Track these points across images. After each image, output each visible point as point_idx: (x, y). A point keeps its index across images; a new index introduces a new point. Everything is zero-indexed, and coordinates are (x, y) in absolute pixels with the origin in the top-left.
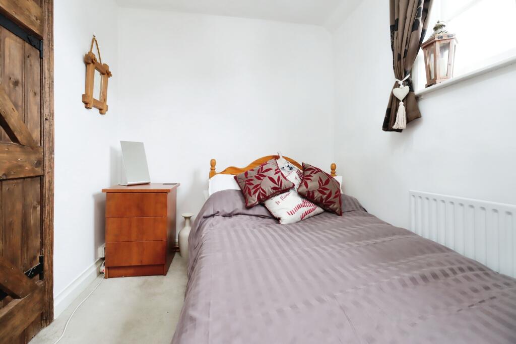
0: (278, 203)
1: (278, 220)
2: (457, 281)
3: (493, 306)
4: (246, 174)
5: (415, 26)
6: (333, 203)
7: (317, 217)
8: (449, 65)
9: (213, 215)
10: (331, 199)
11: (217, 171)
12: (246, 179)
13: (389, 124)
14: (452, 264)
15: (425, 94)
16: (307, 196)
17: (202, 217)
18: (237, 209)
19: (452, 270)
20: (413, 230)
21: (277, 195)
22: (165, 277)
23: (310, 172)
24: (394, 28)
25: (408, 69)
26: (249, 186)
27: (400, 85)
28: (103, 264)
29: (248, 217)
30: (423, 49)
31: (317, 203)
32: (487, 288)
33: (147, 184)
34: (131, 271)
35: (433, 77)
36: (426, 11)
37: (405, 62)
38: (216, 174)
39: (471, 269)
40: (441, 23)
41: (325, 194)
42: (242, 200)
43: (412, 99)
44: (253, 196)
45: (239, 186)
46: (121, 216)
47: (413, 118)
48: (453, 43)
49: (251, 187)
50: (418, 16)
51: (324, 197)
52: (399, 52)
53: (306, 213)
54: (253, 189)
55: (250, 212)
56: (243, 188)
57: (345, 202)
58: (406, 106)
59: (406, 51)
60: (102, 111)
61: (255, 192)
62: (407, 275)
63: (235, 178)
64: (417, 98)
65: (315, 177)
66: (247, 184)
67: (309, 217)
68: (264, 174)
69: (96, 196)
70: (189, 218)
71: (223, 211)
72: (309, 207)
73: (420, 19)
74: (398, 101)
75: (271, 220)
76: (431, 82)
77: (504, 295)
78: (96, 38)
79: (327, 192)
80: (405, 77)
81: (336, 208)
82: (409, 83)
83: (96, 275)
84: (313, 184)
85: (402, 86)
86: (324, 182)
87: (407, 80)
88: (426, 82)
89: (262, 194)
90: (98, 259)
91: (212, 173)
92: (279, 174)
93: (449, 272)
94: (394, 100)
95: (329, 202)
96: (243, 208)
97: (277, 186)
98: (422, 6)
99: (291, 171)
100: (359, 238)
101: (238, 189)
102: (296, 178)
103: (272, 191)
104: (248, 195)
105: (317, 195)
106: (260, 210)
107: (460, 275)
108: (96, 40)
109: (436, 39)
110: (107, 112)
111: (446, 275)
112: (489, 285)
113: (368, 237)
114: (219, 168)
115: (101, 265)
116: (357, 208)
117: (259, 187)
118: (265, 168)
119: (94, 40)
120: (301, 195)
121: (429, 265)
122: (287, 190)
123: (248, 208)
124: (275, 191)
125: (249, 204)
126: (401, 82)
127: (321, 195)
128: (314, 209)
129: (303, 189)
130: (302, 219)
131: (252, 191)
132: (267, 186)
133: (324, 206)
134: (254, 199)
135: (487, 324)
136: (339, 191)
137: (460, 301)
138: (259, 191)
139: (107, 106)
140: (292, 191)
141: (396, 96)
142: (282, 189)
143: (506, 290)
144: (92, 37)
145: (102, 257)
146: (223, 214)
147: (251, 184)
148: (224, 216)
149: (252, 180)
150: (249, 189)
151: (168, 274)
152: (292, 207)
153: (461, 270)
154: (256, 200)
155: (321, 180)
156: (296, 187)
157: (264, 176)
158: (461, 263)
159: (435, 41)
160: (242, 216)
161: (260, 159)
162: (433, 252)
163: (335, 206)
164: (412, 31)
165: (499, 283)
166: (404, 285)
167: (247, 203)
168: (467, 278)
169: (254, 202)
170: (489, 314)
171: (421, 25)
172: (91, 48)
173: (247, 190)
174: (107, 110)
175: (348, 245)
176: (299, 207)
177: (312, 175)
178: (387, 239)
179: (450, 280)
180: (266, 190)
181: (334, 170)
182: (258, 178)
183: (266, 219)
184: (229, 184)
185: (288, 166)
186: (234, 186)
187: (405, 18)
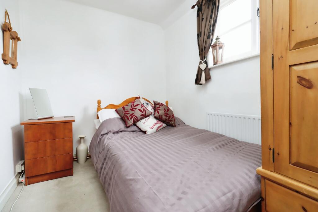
0: (144, 123)
1: (145, 132)
2: (230, 145)
3: (244, 151)
4: (124, 108)
5: (209, 37)
6: (172, 121)
7: (163, 129)
8: (222, 56)
9: (107, 133)
10: (170, 119)
11: (102, 107)
12: (124, 111)
13: (198, 81)
14: (227, 140)
15: (213, 68)
16: (159, 119)
17: (100, 135)
18: (121, 129)
19: (228, 142)
20: (208, 130)
21: (143, 119)
22: (72, 176)
23: (159, 105)
24: (199, 35)
25: (206, 56)
26: (127, 115)
27: (202, 63)
28: (21, 176)
29: (128, 132)
30: (212, 47)
31: (164, 122)
32: (240, 146)
33: (51, 118)
34: (47, 177)
35: (216, 61)
36: (213, 30)
37: (204, 53)
38: (101, 109)
39: (234, 141)
40: (218, 37)
41: (167, 117)
42: (123, 123)
43: (207, 70)
44: (131, 120)
45: (120, 115)
46: (38, 141)
47: (208, 78)
48: (224, 47)
49: (128, 115)
50: (210, 32)
51: (168, 118)
52: (202, 47)
53: (159, 127)
54: (130, 116)
55: (129, 129)
56: (123, 116)
57: (176, 120)
58: (205, 73)
59: (205, 48)
60: (13, 66)
61: (131, 118)
62: (214, 147)
63: (116, 111)
64: (209, 69)
65: (161, 108)
66: (125, 113)
67: (160, 129)
68: (135, 107)
69: (14, 129)
70: (83, 138)
71: (113, 130)
72: (160, 124)
73: (211, 34)
74: (202, 70)
75: (141, 133)
76: (215, 63)
77: (246, 147)
78: (8, 11)
79: (168, 116)
80: (204, 59)
81: (173, 124)
82: (206, 62)
83: (16, 185)
84: (161, 112)
85: (203, 64)
86: (166, 110)
87: (205, 61)
88: (213, 63)
89: (135, 118)
90: (16, 174)
91: (99, 109)
92: (144, 107)
93: (227, 143)
94: (200, 70)
95: (169, 121)
96: (125, 128)
97: (143, 114)
98: (212, 28)
99: (148, 106)
100: (189, 136)
101: (119, 117)
102: (151, 109)
103: (141, 117)
104: (127, 120)
105: (164, 117)
106: (134, 128)
107: (231, 144)
108: (8, 13)
109: (217, 44)
110: (17, 67)
111: (227, 144)
112: (241, 145)
113: (192, 135)
114: (103, 105)
115: (19, 177)
116: (181, 123)
117: (133, 115)
118: (135, 104)
119: (7, 13)
120: (156, 118)
121: (220, 142)
122: (148, 116)
123: (127, 127)
124: (142, 117)
125: (128, 125)
126: (203, 62)
127: (165, 117)
128: (162, 125)
129: (157, 114)
130: (157, 131)
131: (130, 118)
132: (138, 114)
133: (167, 123)
134: (131, 122)
135: (244, 157)
136: (173, 115)
137: (233, 152)
138: (134, 117)
139: (17, 63)
140: (151, 116)
141: (201, 68)
142: (146, 115)
143: (246, 146)
144: (5, 11)
145: (19, 172)
146: (113, 132)
147: (129, 114)
148: (114, 133)
149: (128, 111)
150: (127, 117)
151: (74, 174)
152: (152, 125)
153: (231, 142)
154: (132, 123)
155: (165, 110)
156: (153, 114)
157: (136, 109)
158: (230, 139)
159: (217, 45)
160: (125, 132)
161: (128, 99)
162: (219, 137)
163: (173, 122)
164: (208, 39)
165: (243, 144)
166: (214, 150)
167: (127, 125)
168: (234, 144)
169: (131, 124)
170: (243, 154)
171: (211, 37)
172: (6, 19)
173: (126, 117)
174: (17, 66)
175: (182, 140)
176: (155, 124)
177: (160, 107)
178: (200, 134)
179: (228, 146)
180: (138, 116)
181: (167, 104)
182: (132, 110)
183: (138, 133)
184: (112, 114)
185: (146, 103)
186: (116, 116)
187: (205, 32)
